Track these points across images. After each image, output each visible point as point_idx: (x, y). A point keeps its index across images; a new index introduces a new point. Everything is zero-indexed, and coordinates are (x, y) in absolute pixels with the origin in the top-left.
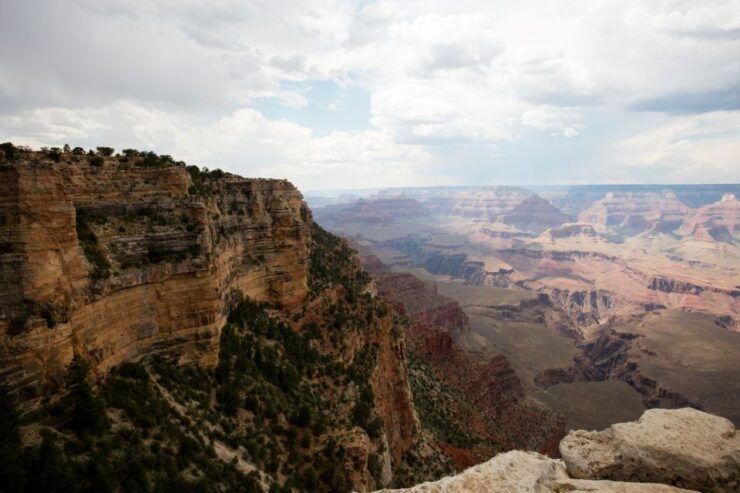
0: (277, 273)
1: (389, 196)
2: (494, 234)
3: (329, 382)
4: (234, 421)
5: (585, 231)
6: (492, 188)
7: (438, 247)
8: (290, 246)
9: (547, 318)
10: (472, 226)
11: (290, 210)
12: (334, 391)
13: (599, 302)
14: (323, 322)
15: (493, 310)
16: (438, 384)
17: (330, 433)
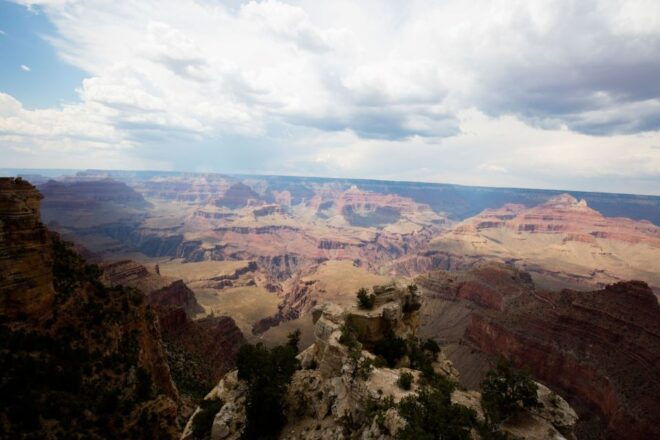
0: (16, 281)
1: (89, 178)
2: (208, 215)
3: (110, 373)
4: (40, 433)
5: (278, 211)
6: (203, 175)
7: (153, 230)
8: (32, 250)
9: (257, 281)
10: (187, 209)
11: (29, 212)
12: (117, 380)
13: (290, 262)
14: (79, 323)
15: (214, 282)
16: (181, 355)
17: (138, 408)
